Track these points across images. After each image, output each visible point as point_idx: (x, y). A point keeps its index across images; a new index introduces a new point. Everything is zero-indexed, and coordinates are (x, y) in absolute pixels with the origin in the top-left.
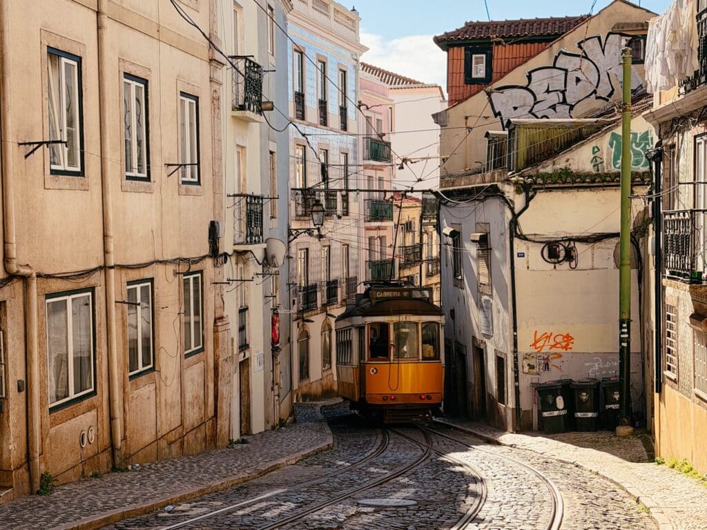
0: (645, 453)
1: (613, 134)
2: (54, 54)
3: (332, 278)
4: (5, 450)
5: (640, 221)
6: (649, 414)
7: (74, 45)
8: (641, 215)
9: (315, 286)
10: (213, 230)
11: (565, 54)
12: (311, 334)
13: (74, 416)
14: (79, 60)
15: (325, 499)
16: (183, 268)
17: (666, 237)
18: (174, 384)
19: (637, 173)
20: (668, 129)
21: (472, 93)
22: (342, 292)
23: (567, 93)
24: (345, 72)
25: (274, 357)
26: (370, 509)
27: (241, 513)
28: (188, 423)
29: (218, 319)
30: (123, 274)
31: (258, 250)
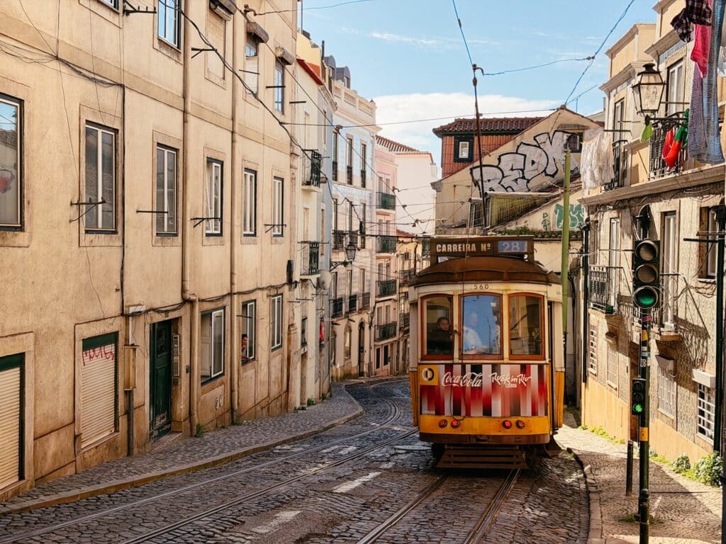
0: (575, 423)
1: (557, 205)
2: (210, 161)
3: (352, 294)
4: (178, 408)
5: (575, 264)
6: (578, 397)
7: (220, 155)
8: (575, 261)
9: (341, 299)
10: (290, 266)
11: (524, 144)
12: (338, 333)
13: (213, 389)
14: (222, 163)
15: (372, 445)
16: (273, 292)
17: (591, 282)
18: (264, 368)
19: (573, 232)
20: (594, 210)
21: (459, 168)
22: (359, 303)
23: (525, 171)
24: (365, 146)
25: (320, 350)
26: (403, 451)
27: (325, 451)
28: (272, 395)
29: (291, 326)
30: (240, 298)
31: (314, 278)
